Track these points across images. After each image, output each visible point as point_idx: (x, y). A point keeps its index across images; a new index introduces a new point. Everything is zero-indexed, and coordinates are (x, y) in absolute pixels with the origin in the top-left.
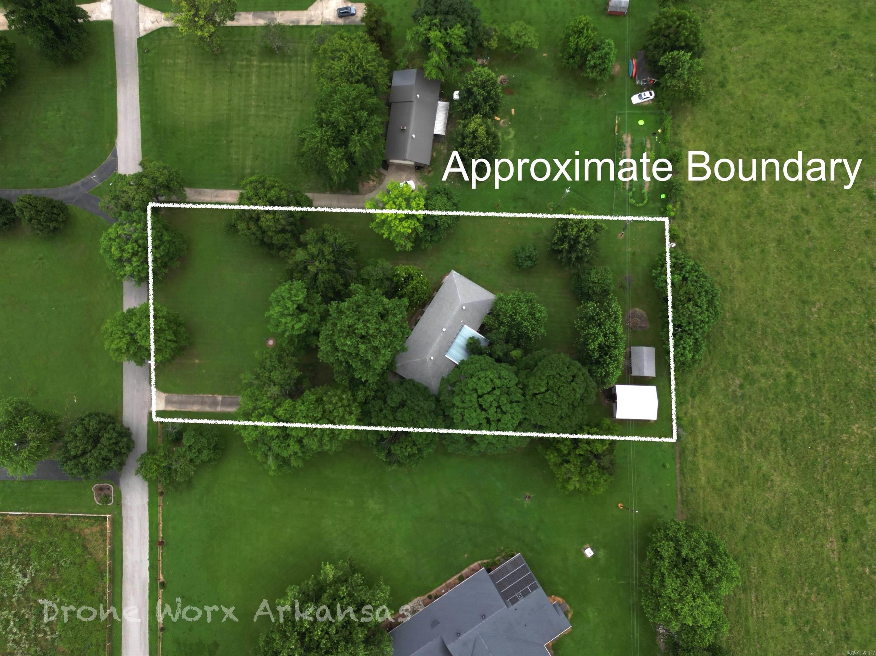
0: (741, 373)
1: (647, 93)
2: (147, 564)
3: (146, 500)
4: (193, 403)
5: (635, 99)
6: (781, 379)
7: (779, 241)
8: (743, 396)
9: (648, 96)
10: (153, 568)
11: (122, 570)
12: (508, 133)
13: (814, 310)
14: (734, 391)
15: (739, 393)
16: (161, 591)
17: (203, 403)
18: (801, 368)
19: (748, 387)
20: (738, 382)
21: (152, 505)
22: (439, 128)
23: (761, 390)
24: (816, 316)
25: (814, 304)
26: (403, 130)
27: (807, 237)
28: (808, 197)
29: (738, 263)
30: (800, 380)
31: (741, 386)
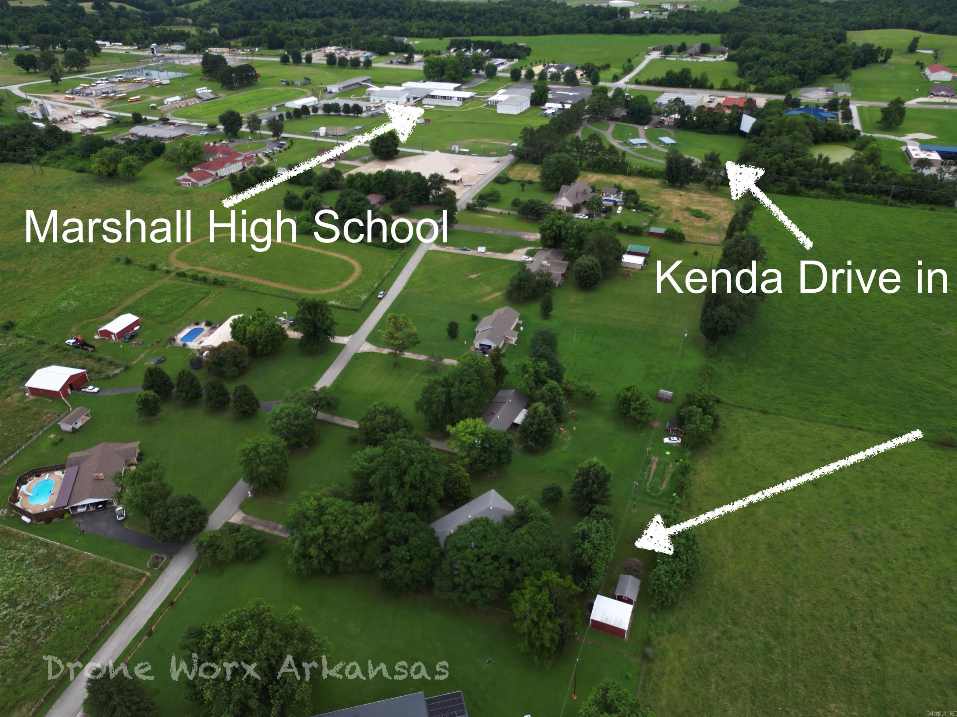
0: (721, 628)
1: (675, 438)
2: (150, 615)
3: (183, 573)
4: (260, 525)
5: (666, 440)
6: (760, 644)
7: (770, 546)
8: (719, 647)
9: (675, 440)
10: (152, 620)
11: (129, 614)
12: (567, 438)
13: (797, 600)
14: (711, 642)
15: (715, 643)
16: (146, 637)
17: (267, 526)
18: (780, 641)
19: (725, 641)
20: (716, 634)
21: (185, 578)
22: (519, 420)
23: (737, 646)
24: (799, 605)
25: (798, 597)
26: (493, 413)
27: (795, 549)
28: (799, 524)
29: (731, 551)
30: (777, 650)
31: (718, 639)
